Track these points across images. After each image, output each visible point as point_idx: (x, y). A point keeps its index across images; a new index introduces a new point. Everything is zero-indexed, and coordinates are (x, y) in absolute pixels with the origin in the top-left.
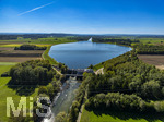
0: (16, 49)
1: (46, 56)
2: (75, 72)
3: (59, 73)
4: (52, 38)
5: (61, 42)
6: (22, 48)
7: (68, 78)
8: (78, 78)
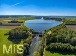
0: (9, 22)
1: (23, 25)
2: (38, 33)
3: (31, 33)
4: (25, 17)
5: (29, 19)
6: (12, 22)
7: (35, 36)
8: (39, 36)
